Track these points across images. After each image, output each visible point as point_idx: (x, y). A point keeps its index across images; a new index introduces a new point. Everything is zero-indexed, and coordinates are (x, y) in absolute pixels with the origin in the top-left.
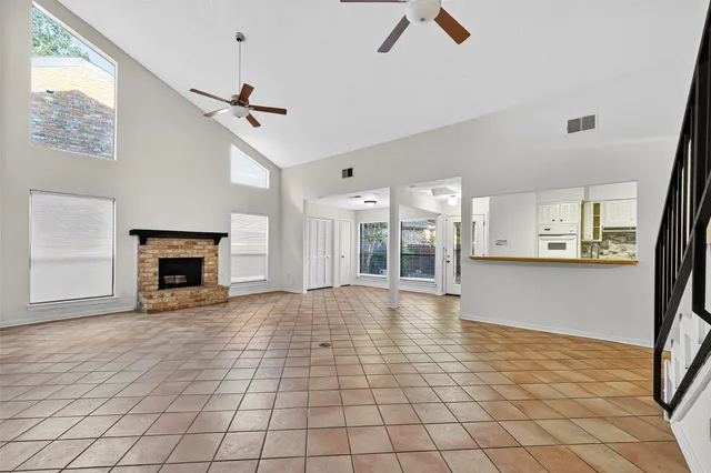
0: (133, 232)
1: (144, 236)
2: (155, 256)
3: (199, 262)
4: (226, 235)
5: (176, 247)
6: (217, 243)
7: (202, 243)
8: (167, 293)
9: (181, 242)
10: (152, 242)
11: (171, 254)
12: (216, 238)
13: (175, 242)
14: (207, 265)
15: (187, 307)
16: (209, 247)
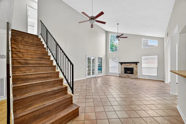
0: (119, 63)
1: (121, 63)
2: (123, 67)
3: (133, 69)
4: (138, 62)
5: (127, 65)
6: (137, 64)
7: (132, 64)
8: (126, 74)
9: (128, 64)
10: (123, 64)
11: (126, 67)
12: (136, 63)
13: (127, 64)
14: (134, 69)
15: (126, 77)
16: (135, 65)
